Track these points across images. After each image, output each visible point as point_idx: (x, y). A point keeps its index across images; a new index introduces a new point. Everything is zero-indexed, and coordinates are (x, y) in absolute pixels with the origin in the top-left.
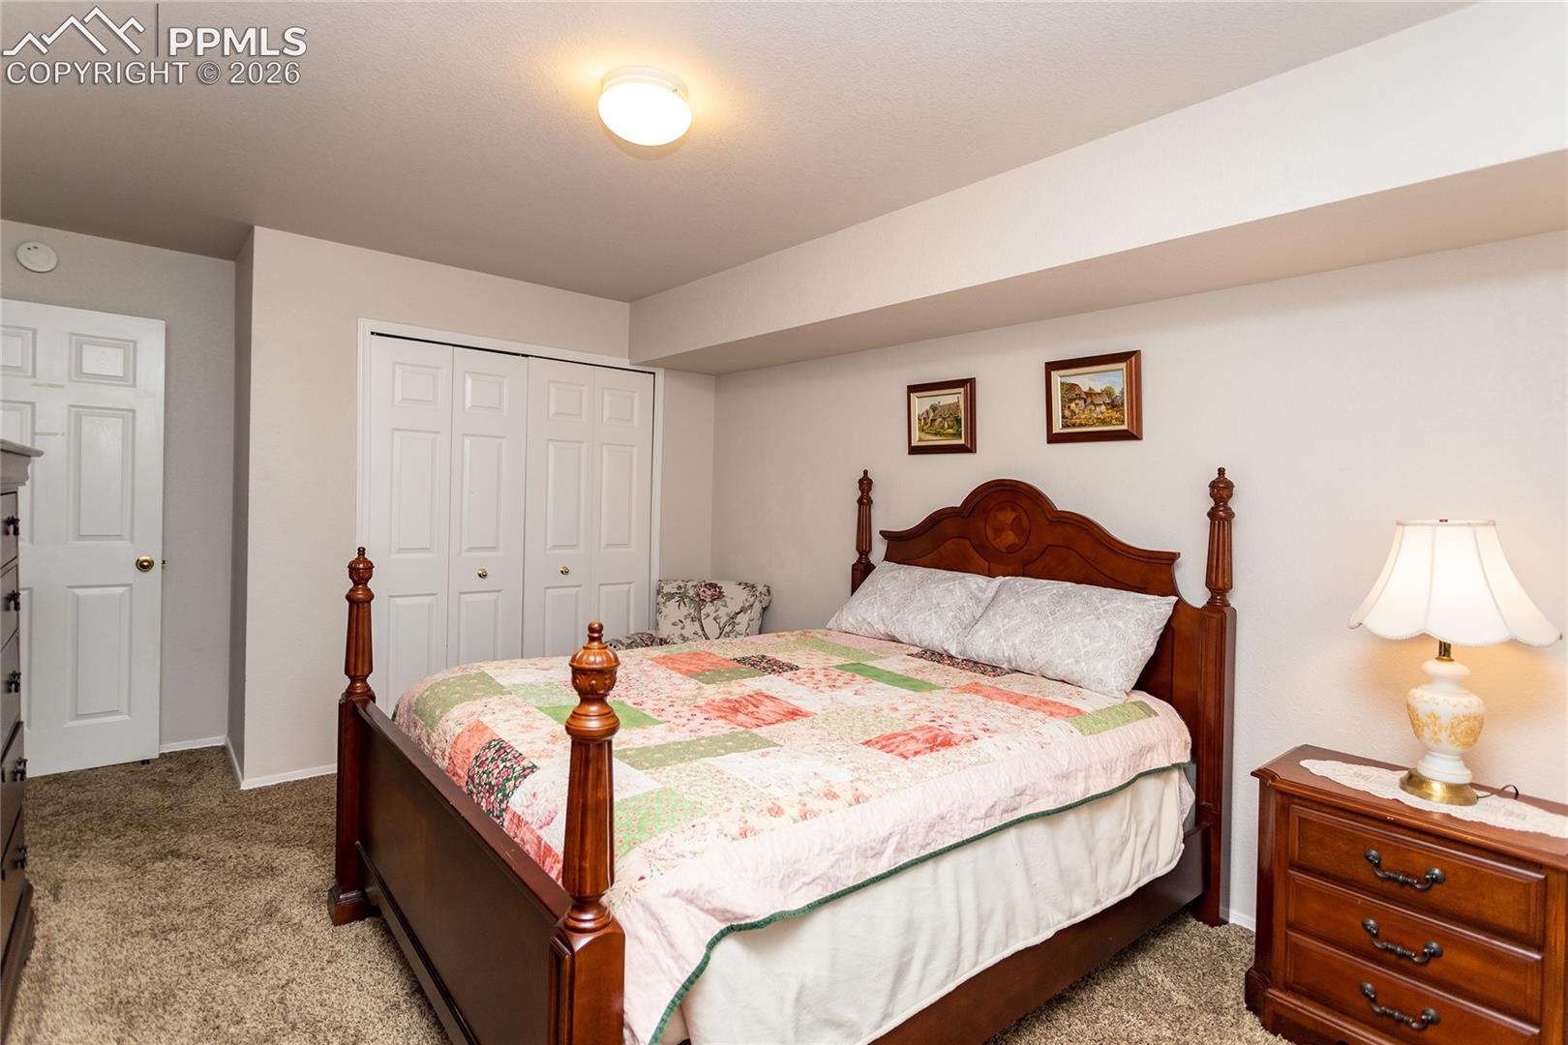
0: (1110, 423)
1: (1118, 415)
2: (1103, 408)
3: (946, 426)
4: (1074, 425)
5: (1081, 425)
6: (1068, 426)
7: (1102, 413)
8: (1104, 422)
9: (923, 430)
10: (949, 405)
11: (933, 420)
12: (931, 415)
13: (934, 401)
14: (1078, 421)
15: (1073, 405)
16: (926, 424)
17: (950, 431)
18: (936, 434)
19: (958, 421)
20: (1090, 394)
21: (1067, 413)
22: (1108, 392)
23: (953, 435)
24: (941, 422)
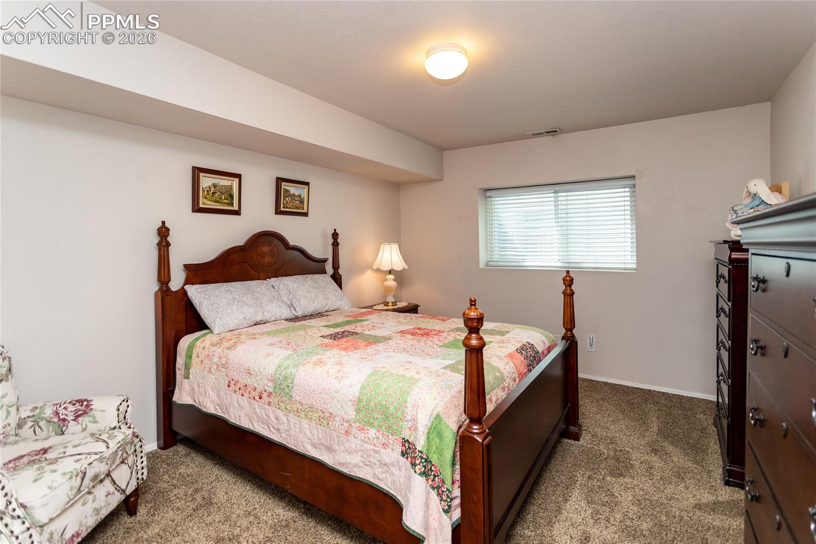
0: (299, 209)
1: (302, 206)
2: (298, 202)
3: (223, 198)
4: (287, 208)
5: (290, 208)
6: (285, 208)
7: (297, 204)
8: (297, 208)
9: (206, 198)
10: (226, 186)
11: (214, 193)
12: (213, 190)
13: (216, 181)
14: (289, 206)
15: (287, 199)
16: (208, 194)
17: (226, 201)
18: (216, 202)
19: (232, 196)
20: (294, 195)
21: (285, 202)
22: (299, 196)
23: (228, 204)
24: (219, 195)
